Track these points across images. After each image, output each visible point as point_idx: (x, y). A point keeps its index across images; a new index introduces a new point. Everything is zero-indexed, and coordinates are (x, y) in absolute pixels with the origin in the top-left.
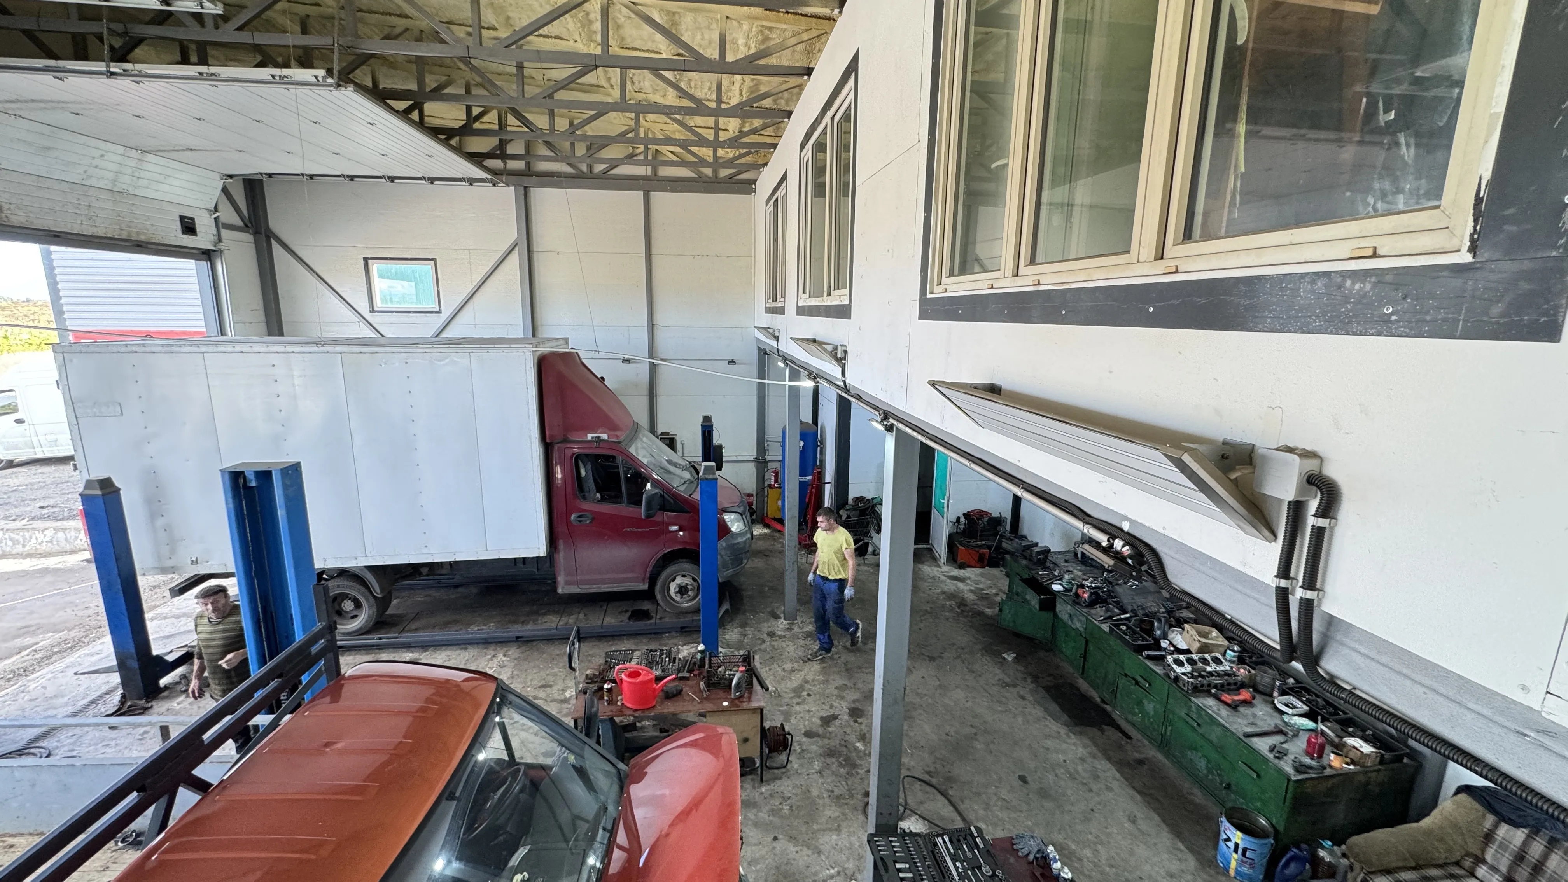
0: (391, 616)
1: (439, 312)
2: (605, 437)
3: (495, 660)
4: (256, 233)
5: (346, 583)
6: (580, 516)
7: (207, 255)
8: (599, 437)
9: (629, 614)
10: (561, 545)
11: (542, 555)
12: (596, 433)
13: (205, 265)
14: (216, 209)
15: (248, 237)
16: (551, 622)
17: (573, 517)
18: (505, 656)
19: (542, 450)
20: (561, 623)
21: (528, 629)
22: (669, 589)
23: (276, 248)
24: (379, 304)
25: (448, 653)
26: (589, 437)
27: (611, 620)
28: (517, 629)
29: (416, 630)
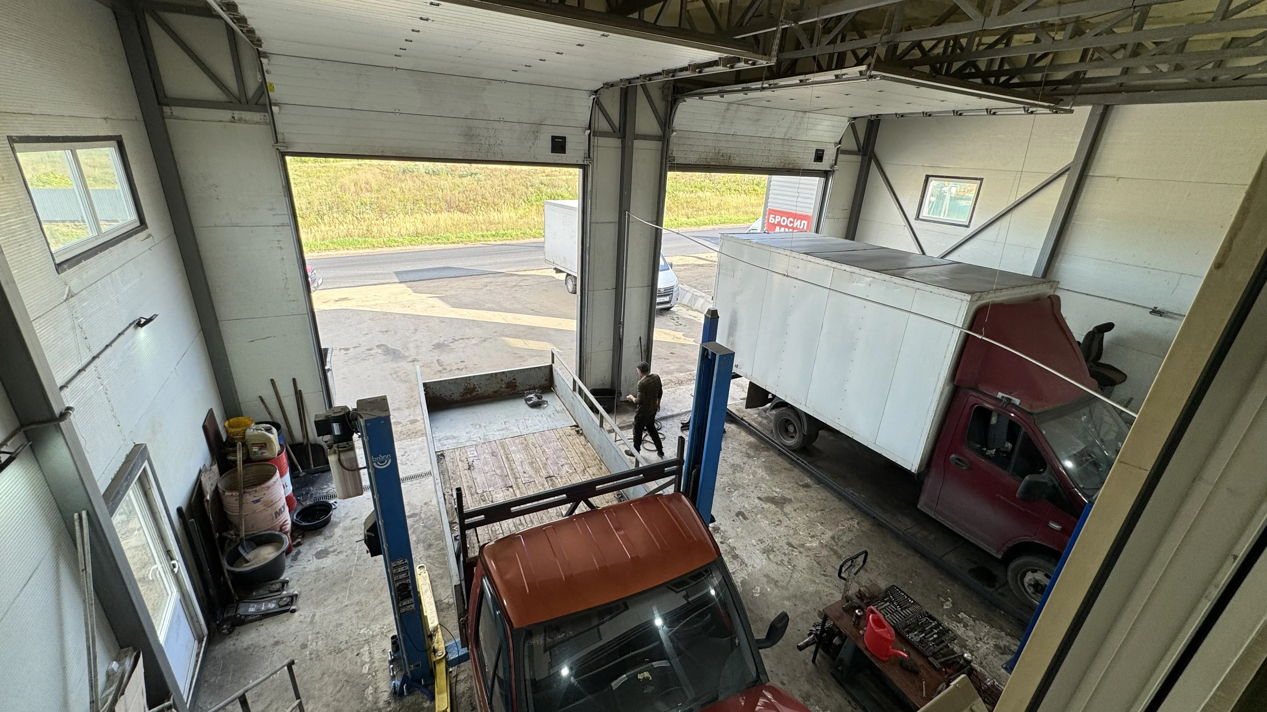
0: (814, 447)
1: (967, 226)
2: (1017, 401)
3: (850, 522)
4: (864, 155)
5: (793, 416)
6: (959, 460)
7: (826, 174)
8: (1009, 400)
9: (974, 566)
10: (933, 472)
11: (913, 471)
12: (1010, 394)
13: (823, 179)
14: (840, 143)
15: (858, 158)
16: (905, 524)
17: (953, 456)
18: (858, 523)
19: (947, 389)
20: (910, 531)
21: (884, 517)
22: (1024, 575)
23: (873, 167)
24: (924, 214)
25: (828, 495)
26: (1000, 395)
27: (952, 559)
28: (877, 512)
29: (819, 467)
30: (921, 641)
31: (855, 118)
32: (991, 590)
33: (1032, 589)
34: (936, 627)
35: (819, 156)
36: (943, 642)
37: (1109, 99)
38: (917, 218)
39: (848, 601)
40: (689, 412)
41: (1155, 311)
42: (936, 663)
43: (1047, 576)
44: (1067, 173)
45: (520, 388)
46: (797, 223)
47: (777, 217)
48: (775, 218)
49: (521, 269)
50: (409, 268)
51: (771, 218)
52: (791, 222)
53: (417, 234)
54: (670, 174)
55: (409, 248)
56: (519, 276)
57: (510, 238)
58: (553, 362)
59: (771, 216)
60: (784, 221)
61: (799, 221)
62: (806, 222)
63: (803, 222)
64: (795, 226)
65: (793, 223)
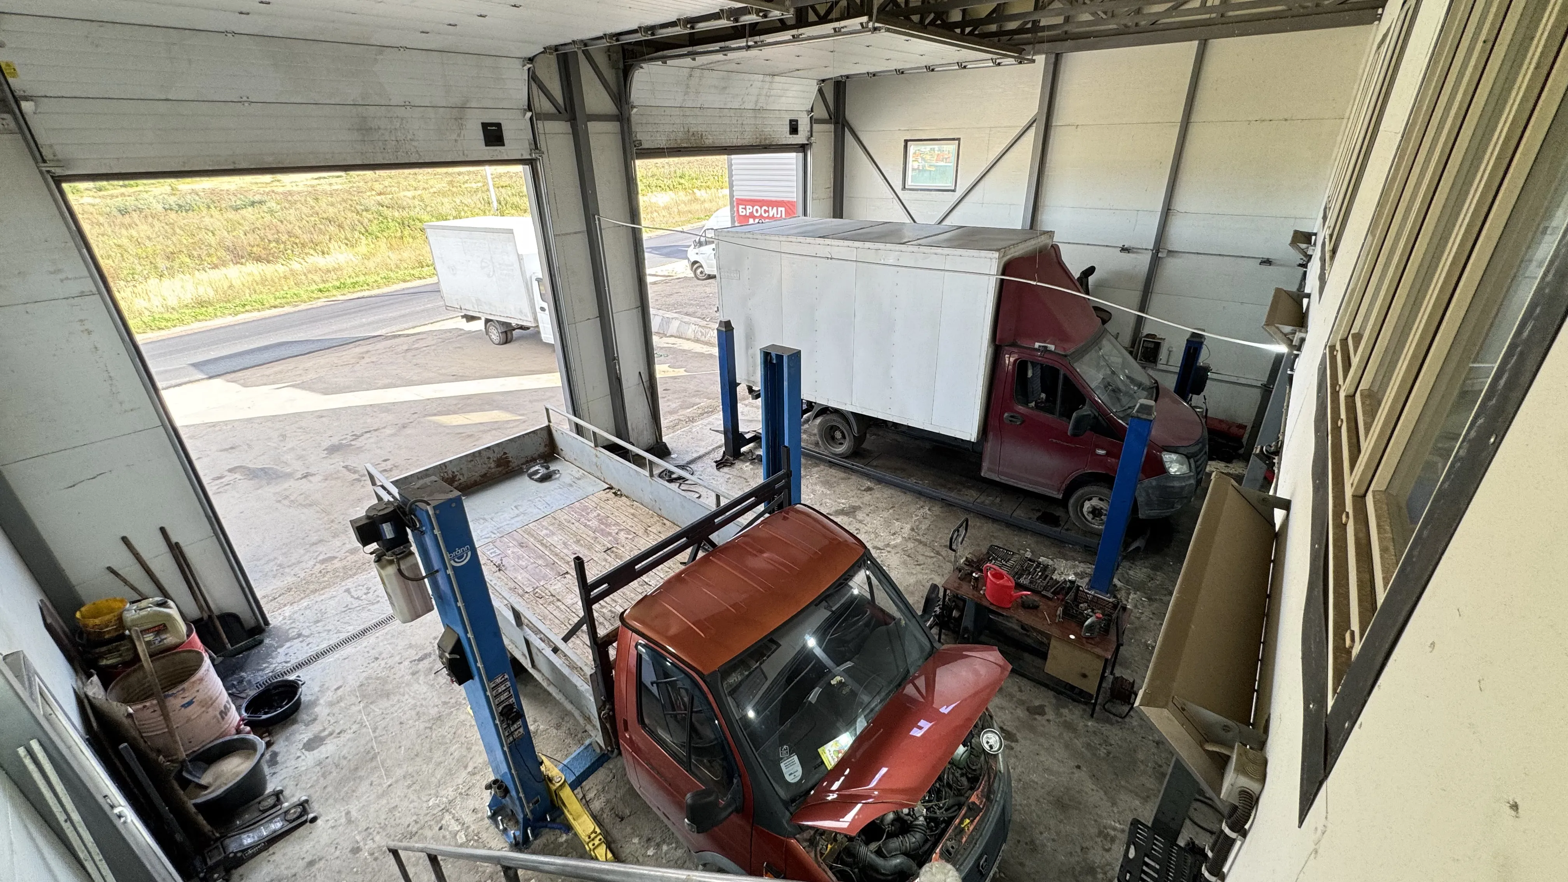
0: (865, 450)
1: (954, 191)
2: (1052, 347)
3: (922, 511)
4: (836, 123)
5: (839, 420)
6: (1012, 417)
7: (803, 148)
8: (1046, 347)
9: (1039, 514)
10: (991, 436)
11: (973, 440)
12: (1044, 342)
13: (801, 155)
14: (812, 111)
15: (831, 127)
16: (970, 496)
17: (1006, 415)
18: (929, 510)
19: (990, 350)
20: (978, 501)
21: (952, 496)
22: (1082, 506)
23: (848, 135)
24: (909, 183)
25: (893, 492)
26: (1037, 345)
27: (1020, 514)
28: (943, 493)
29: (876, 467)
30: (1031, 582)
31: (823, 81)
32: (1058, 529)
33: (1091, 515)
34: (1038, 566)
35: (794, 128)
36: (1047, 576)
37: (1058, 46)
38: (904, 188)
39: (960, 571)
40: (720, 447)
41: (1124, 249)
42: (1049, 595)
43: (1101, 499)
44: (1035, 125)
45: (515, 463)
46: (773, 212)
47: (748, 207)
48: (745, 209)
49: (405, 326)
50: (213, 355)
51: (740, 210)
52: (765, 211)
53: (201, 304)
54: (639, 163)
55: (196, 326)
56: (408, 335)
57: (366, 287)
58: (549, 421)
59: (741, 207)
60: (757, 211)
61: (775, 208)
62: (783, 209)
63: (780, 209)
64: (771, 215)
65: (768, 211)
